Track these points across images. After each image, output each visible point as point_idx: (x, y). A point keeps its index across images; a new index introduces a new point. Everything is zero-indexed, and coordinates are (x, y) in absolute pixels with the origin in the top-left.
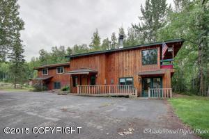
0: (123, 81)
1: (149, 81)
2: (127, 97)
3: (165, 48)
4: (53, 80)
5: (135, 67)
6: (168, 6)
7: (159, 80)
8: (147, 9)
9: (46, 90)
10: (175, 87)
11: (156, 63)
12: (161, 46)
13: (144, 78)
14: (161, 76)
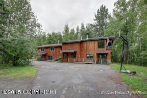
0: (88, 56)
1: (101, 56)
2: (92, 63)
3: (108, 41)
4: (48, 54)
5: (94, 49)
6: (109, 14)
7: (105, 56)
8: (98, 15)
9: (44, 60)
10: (113, 59)
11: (104, 48)
12: (106, 40)
13: (98, 55)
14: (107, 54)
